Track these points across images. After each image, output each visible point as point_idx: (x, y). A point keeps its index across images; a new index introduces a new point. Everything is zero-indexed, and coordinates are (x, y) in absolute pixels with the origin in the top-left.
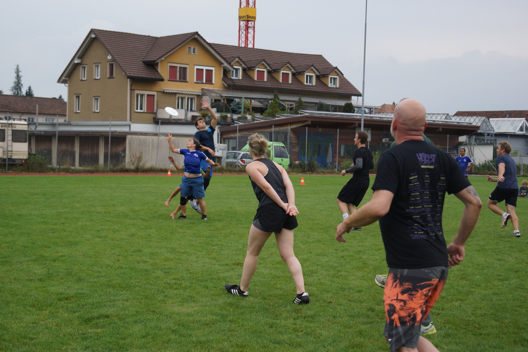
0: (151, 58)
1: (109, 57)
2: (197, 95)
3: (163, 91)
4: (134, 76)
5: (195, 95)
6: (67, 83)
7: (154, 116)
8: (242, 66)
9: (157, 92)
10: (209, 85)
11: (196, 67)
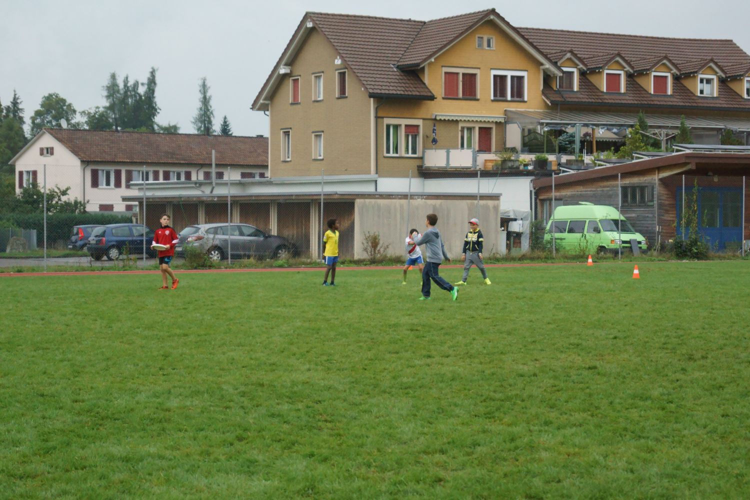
0: (412, 59)
1: (338, 62)
2: (496, 122)
3: (434, 117)
4: (381, 93)
5: (493, 122)
6: (268, 110)
7: (418, 162)
8: (578, 67)
9: (424, 119)
10: (518, 103)
11: (494, 72)
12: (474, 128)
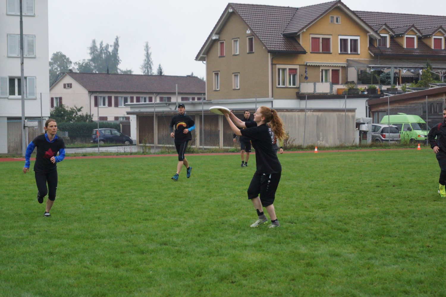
0: (293, 30)
1: (248, 32)
2: (342, 66)
3: (305, 64)
4: (275, 50)
5: (340, 66)
6: (205, 61)
7: (297, 90)
8: (390, 34)
9: (300, 65)
10: (355, 55)
11: (340, 37)
12: (329, 70)
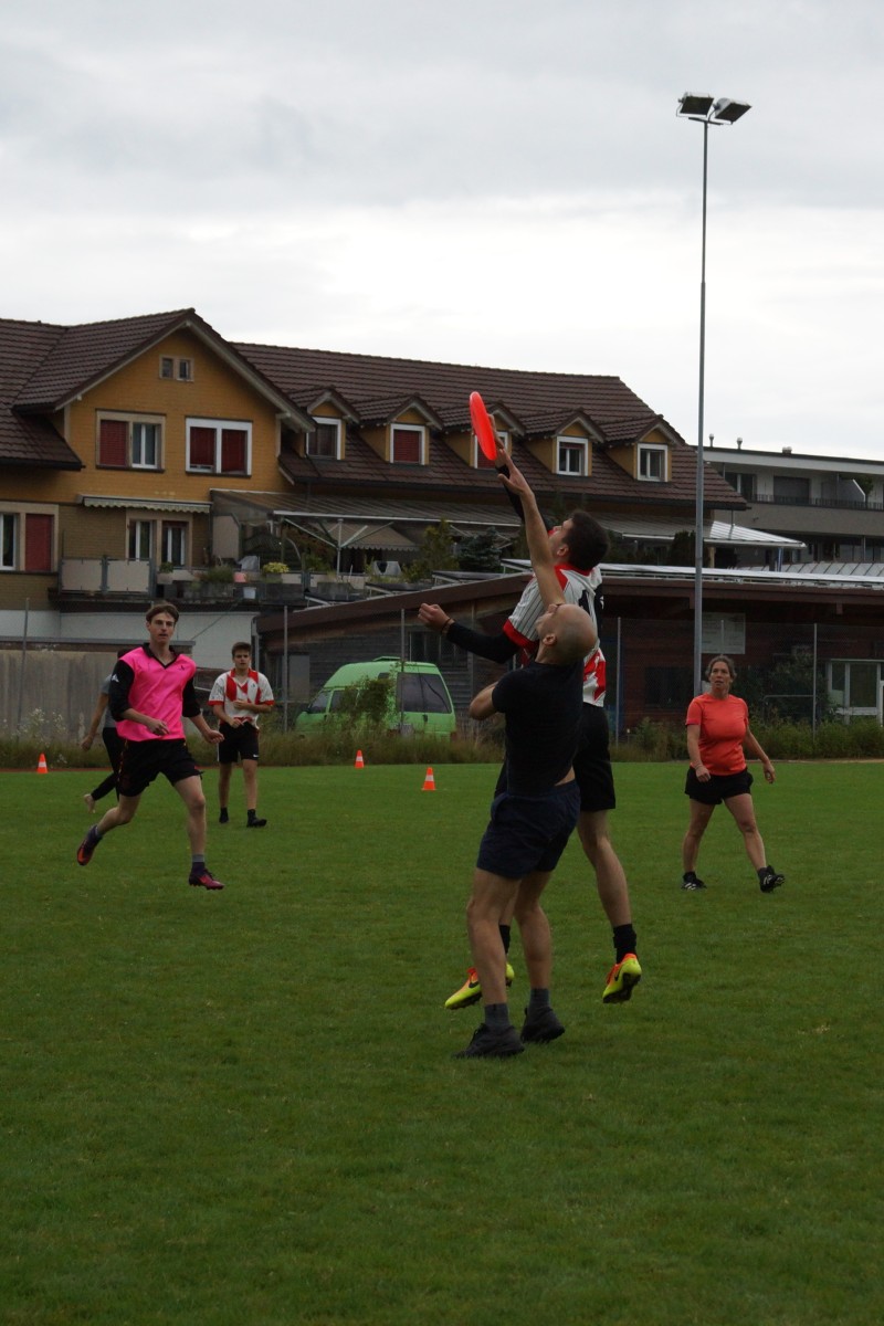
0: (40, 395)
2: (195, 514)
3: (79, 501)
5: (188, 512)
7: (50, 582)
8: (345, 417)
9: (61, 504)
10: (235, 480)
11: (191, 423)
12: (154, 522)
